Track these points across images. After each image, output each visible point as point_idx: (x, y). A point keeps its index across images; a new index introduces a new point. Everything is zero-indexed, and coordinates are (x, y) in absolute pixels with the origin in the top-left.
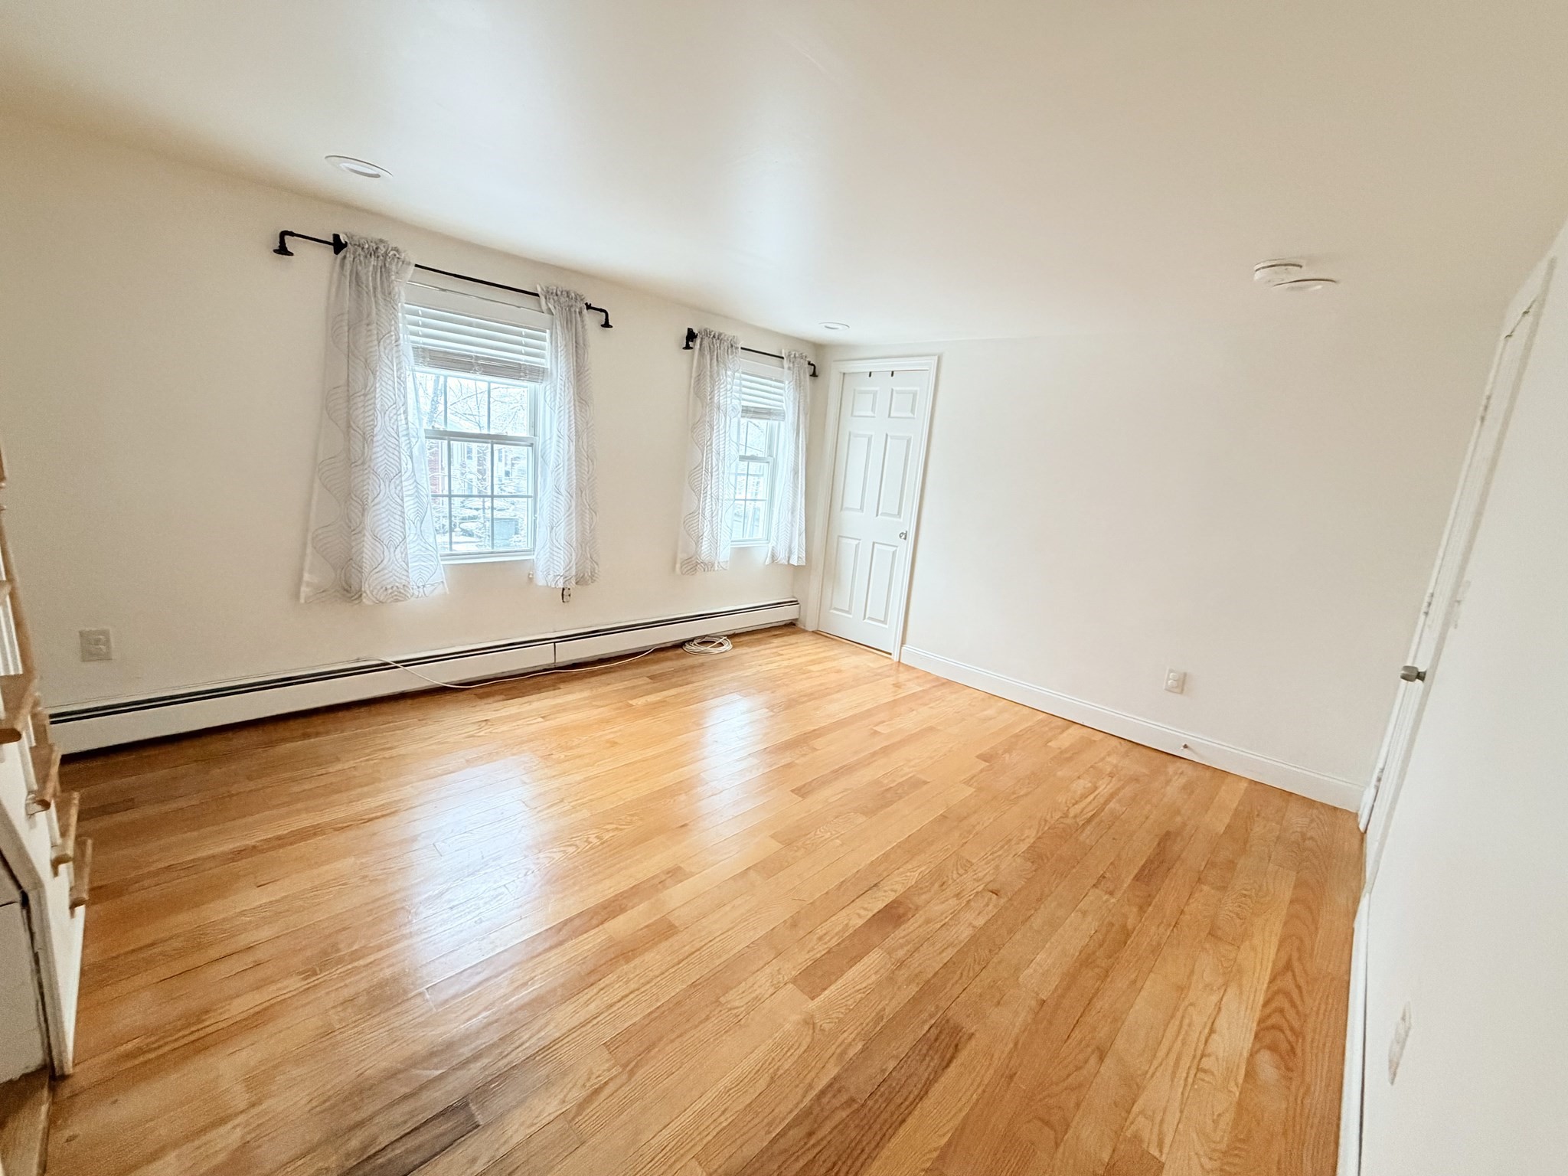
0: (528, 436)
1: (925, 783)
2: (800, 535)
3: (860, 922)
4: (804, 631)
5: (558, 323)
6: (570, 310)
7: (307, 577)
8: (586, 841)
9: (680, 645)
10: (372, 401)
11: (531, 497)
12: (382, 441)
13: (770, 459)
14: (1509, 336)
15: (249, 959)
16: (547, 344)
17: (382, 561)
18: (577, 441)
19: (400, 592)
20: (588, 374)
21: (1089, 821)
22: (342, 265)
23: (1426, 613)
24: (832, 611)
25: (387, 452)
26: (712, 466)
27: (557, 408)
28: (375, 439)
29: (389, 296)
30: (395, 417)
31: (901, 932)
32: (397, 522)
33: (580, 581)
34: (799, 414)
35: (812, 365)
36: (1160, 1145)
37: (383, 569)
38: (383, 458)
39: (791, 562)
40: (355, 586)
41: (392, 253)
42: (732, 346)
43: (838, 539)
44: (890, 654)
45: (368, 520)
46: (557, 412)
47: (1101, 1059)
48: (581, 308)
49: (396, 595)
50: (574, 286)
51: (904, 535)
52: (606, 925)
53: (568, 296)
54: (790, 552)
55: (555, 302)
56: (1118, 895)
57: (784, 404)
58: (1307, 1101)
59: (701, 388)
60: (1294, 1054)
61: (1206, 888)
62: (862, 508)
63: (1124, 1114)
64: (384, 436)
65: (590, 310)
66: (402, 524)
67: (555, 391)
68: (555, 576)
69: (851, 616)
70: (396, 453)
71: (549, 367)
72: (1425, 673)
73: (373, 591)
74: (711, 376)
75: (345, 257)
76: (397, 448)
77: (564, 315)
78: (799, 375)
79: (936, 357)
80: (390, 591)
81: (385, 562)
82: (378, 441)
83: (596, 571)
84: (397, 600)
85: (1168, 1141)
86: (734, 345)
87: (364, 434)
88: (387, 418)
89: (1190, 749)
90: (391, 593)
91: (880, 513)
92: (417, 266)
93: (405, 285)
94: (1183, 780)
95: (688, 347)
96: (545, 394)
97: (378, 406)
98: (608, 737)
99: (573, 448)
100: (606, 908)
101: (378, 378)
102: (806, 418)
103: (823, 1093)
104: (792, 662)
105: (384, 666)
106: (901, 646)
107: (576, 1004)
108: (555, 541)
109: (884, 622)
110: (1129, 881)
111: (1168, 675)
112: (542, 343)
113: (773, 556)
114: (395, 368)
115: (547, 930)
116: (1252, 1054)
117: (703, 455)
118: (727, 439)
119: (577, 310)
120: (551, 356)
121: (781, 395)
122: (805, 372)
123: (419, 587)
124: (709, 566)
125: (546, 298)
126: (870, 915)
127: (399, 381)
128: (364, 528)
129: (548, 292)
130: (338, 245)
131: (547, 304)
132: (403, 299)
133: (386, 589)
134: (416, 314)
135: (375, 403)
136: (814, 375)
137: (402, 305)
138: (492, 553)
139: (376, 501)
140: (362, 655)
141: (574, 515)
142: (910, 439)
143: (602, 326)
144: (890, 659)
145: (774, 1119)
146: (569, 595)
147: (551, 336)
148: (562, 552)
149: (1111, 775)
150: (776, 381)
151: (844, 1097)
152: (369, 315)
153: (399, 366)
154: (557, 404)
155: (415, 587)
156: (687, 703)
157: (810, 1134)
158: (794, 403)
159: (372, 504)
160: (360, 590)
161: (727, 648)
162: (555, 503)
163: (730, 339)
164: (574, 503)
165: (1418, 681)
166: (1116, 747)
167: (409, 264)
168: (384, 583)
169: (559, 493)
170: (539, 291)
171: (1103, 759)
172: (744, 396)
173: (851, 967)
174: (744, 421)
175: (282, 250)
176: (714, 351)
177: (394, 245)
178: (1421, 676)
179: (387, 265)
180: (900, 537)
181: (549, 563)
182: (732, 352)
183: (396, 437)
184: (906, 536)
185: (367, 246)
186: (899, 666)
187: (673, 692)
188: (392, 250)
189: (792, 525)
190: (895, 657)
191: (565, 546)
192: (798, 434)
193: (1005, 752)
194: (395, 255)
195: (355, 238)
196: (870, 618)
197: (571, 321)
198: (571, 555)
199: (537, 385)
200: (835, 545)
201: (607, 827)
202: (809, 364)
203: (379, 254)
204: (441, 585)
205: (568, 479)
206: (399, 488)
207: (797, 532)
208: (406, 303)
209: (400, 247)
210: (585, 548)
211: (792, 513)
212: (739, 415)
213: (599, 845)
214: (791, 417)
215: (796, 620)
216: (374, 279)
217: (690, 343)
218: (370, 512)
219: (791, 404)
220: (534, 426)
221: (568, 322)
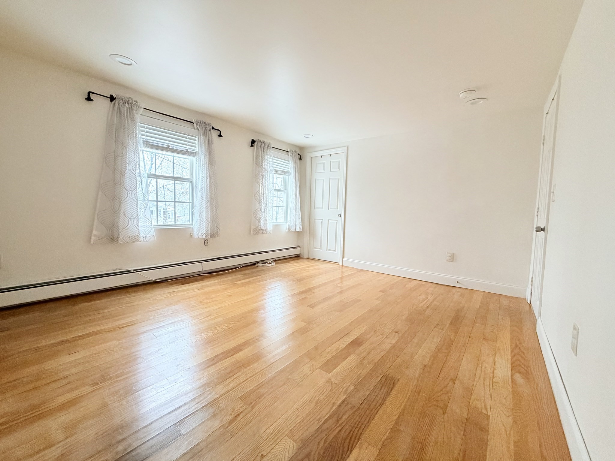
0: (189, 178)
1: (360, 300)
2: (299, 219)
3: (344, 346)
4: (303, 258)
5: (201, 133)
6: (206, 129)
7: (94, 232)
8: (222, 328)
9: (254, 264)
10: (125, 159)
11: (191, 202)
12: (129, 176)
13: (286, 191)
14: (547, 113)
15: (64, 382)
16: (197, 142)
17: (128, 225)
18: (210, 179)
19: (135, 238)
20: (214, 154)
21: (428, 307)
22: (114, 107)
23: (537, 215)
24: (314, 249)
25: (131, 180)
26: (263, 191)
27: (201, 166)
28: (126, 175)
29: (133, 120)
30: (134, 166)
31: (361, 348)
32: (135, 209)
33: (213, 236)
34: (295, 173)
35: (299, 155)
36: (486, 409)
37: (128, 229)
38: (129, 183)
39: (296, 230)
40: (115, 236)
41: (134, 102)
42: (269, 146)
43: (314, 220)
44: (339, 263)
45: (122, 209)
46: (201, 167)
47: (454, 383)
48: (210, 129)
49: (134, 240)
50: (208, 121)
51: (340, 216)
52: (234, 356)
53: (205, 124)
54: (296, 226)
55: (200, 125)
56: (445, 329)
57: (290, 170)
58: (539, 389)
59: (258, 162)
60: (529, 374)
61: (477, 325)
62: (322, 207)
63: (468, 400)
64: (130, 174)
65: (214, 130)
66: (136, 210)
67: (200, 160)
68: (202, 234)
69: (321, 250)
70: (135, 180)
71: (198, 151)
72: (544, 228)
73: (123, 237)
74: (262, 157)
75: (115, 103)
76: (135, 179)
77: (204, 131)
78: (295, 158)
79: (346, 147)
80: (131, 238)
81: (129, 226)
82: (127, 176)
83: (219, 232)
84: (134, 242)
85: (489, 407)
86: (270, 146)
87: (121, 172)
88: (131, 166)
89: (460, 283)
90: (131, 239)
91: (330, 208)
92: (144, 108)
93: (139, 115)
94: (459, 294)
95: (252, 146)
96: (196, 161)
97: (127, 162)
98: (227, 294)
99: (208, 181)
100: (233, 350)
101: (128, 151)
102: (298, 175)
103: (340, 406)
104: (300, 267)
105: (128, 272)
106: (343, 259)
107: (224, 385)
108: (201, 218)
109: (335, 251)
110: (448, 325)
111: (447, 255)
112: (195, 141)
113: (289, 228)
114: (135, 147)
115: (208, 360)
116: (512, 375)
117: (260, 186)
118: (269, 181)
119: (209, 129)
120: (199, 146)
121: (289, 166)
122: (297, 157)
123: (143, 237)
124: (264, 231)
125: (196, 124)
126: (348, 343)
127: (137, 152)
128: (120, 211)
129: (197, 122)
130: (112, 98)
131: (197, 126)
132: (139, 121)
133: (129, 237)
134: (144, 127)
135: (126, 160)
136: (300, 159)
137: (138, 124)
138: (175, 225)
139: (125, 200)
140: (118, 268)
141: (209, 208)
142: (339, 179)
143: (219, 136)
144: (339, 265)
145: (320, 418)
146: (208, 243)
147: (199, 139)
148: (204, 224)
149: (432, 294)
150: (286, 160)
151: (350, 406)
152: (124, 126)
153: (136, 146)
154: (202, 164)
155: (142, 237)
156: (260, 281)
157: (338, 421)
158: (294, 169)
159: (124, 201)
160: (118, 237)
161: (273, 264)
162: (201, 203)
163: (268, 144)
164: (209, 203)
165: (542, 232)
166: (431, 285)
167: (141, 107)
168: (128, 234)
169: (203, 199)
170: (193, 121)
171: (428, 289)
172: (274, 166)
173: (343, 361)
174: (275, 175)
175: (89, 99)
176: (262, 148)
177: (135, 100)
178: (543, 230)
179: (132, 107)
180: (339, 216)
181: (199, 228)
182: (269, 148)
183: (135, 174)
184: (341, 216)
185: (124, 99)
186: (342, 266)
187: (253, 278)
188: (134, 101)
189: (296, 216)
190: (341, 264)
191: (206, 221)
192: (296, 180)
193: (390, 289)
194: (136, 104)
195: (119, 96)
196: (329, 250)
197: (206, 133)
198: (208, 225)
199: (193, 158)
200: (313, 222)
201: (230, 323)
202: (298, 154)
203: (129, 103)
204: (153, 237)
205: (207, 194)
206: (135, 195)
207: (298, 218)
208: (140, 123)
209: (138, 101)
210: (214, 222)
211: (295, 211)
212: (273, 172)
213: (227, 329)
214: (293, 174)
215: (300, 254)
216: (127, 112)
217: (253, 145)
218: (123, 205)
219: (292, 169)
220: (192, 174)
221: (205, 133)
